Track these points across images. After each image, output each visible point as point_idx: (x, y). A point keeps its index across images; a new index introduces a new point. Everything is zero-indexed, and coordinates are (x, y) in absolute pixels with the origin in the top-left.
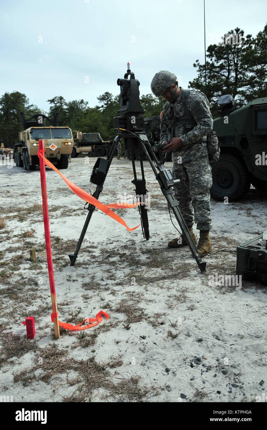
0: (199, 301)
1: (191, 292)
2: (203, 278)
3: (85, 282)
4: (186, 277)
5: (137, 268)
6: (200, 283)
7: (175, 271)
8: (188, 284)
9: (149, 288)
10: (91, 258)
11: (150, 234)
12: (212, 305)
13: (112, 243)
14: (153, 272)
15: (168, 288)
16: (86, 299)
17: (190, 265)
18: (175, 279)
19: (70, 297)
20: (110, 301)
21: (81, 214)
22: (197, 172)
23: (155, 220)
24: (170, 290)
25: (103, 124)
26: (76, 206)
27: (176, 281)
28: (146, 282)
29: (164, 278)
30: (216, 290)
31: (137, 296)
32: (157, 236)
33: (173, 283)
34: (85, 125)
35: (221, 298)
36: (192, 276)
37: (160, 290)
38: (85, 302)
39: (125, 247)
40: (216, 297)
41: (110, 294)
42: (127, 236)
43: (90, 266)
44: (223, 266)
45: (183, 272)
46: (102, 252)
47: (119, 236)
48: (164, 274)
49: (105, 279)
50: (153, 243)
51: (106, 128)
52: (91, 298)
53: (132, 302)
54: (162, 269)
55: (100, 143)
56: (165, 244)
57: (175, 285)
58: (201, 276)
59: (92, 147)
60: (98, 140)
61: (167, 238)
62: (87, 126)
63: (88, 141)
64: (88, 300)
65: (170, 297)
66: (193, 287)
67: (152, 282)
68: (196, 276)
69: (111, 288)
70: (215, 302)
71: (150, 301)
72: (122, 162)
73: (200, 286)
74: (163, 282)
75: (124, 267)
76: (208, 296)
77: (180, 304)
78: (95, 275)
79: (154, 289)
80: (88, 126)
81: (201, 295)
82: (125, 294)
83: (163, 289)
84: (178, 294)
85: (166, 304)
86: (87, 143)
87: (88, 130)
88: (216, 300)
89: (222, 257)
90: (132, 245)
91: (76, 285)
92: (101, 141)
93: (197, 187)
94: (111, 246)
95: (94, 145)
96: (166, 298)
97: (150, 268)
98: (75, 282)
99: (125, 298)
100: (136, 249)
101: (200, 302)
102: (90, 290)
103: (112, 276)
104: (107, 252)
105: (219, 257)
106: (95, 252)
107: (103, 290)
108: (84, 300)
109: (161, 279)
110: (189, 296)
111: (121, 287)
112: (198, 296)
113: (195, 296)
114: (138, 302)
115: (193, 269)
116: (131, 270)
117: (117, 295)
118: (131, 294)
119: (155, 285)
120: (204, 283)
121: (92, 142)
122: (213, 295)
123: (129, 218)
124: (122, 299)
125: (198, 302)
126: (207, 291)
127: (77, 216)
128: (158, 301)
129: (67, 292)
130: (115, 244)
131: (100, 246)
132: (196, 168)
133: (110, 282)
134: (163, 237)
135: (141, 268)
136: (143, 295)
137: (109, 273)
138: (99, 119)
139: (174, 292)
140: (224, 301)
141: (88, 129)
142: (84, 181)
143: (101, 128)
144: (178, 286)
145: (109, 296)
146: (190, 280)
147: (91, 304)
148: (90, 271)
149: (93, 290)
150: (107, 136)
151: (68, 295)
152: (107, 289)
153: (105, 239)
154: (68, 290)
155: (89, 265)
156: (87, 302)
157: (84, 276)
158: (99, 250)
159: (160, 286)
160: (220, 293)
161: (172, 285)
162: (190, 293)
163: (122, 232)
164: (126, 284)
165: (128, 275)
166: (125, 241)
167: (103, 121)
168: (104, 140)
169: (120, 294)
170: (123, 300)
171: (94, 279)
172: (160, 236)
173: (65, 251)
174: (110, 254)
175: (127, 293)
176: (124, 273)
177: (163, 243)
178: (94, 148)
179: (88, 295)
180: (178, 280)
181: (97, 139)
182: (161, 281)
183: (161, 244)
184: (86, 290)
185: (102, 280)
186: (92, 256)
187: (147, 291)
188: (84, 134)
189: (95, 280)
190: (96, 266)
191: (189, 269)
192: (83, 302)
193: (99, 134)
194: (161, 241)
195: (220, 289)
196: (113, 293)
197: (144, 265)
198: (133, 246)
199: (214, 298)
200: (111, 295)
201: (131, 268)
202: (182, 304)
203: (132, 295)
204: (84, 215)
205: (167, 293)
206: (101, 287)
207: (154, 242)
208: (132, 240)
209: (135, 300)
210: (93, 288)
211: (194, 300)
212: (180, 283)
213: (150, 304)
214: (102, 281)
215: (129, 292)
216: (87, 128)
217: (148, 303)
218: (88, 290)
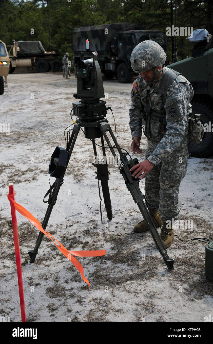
0: (167, 311)
1: (159, 298)
2: (171, 278)
3: (49, 287)
4: (153, 277)
5: (102, 263)
6: (168, 285)
7: (141, 268)
8: (155, 287)
9: (116, 292)
10: (51, 250)
11: (113, 212)
12: (181, 316)
13: (72, 226)
14: (119, 269)
15: (136, 292)
16: (52, 311)
17: (157, 259)
18: (142, 280)
19: (35, 309)
20: (77, 312)
21: (31, 179)
22: (170, 164)
23: (117, 189)
24: (138, 295)
25: (45, 28)
26: (24, 163)
27: (143, 282)
28: (113, 285)
29: (131, 278)
30: (184, 295)
31: (105, 304)
32: (120, 214)
33: (140, 284)
34: (20, 29)
35: (190, 306)
36: (159, 274)
37: (128, 296)
38: (51, 316)
39: (87, 232)
40: (184, 306)
41: (76, 302)
42: (88, 214)
43: (53, 262)
44: (192, 260)
45: (150, 269)
46: (62, 240)
47: (78, 214)
48: (130, 273)
49: (69, 281)
50: (116, 225)
51: (48, 34)
52: (57, 308)
53: (100, 313)
54: (128, 265)
55: (42, 55)
56: (129, 227)
57: (142, 287)
58: (169, 275)
59: (32, 60)
60: (39, 51)
61: (131, 218)
62: (23, 31)
63: (26, 52)
64: (54, 312)
65: (137, 305)
66: (161, 290)
67: (118, 284)
68: (163, 275)
69: (76, 294)
70: (184, 313)
71: (118, 311)
72: (71, 83)
73: (168, 289)
74: (129, 284)
75: (88, 262)
76: (176, 303)
77: (148, 315)
78: (59, 275)
79: (120, 293)
80: (25, 31)
81: (170, 302)
82: (92, 302)
83: (130, 294)
84: (146, 301)
85: (134, 315)
86: (25, 54)
87: (26, 37)
88: (184, 309)
89: (190, 247)
90: (94, 228)
91: (39, 291)
92: (43, 52)
93: (167, 180)
94: (71, 230)
95: (35, 58)
96: (134, 307)
97: (115, 264)
98: (38, 286)
99: (93, 307)
100: (98, 235)
101: (169, 313)
102: (55, 297)
103: (76, 276)
104: (68, 240)
105: (188, 247)
106: (54, 240)
107: (68, 297)
108: (51, 313)
109: (128, 280)
110: (157, 304)
111: (87, 291)
112: (167, 303)
113: (164, 304)
114: (106, 313)
115: (160, 264)
116: (95, 266)
117: (84, 303)
118: (98, 301)
119: (122, 289)
120: (171, 285)
121: (32, 54)
122: (182, 303)
123: (87, 185)
124: (90, 309)
125: (167, 313)
126: (175, 296)
127: (28, 182)
128: (126, 311)
129: (31, 302)
130: (75, 226)
131: (59, 230)
132: (171, 159)
133: (75, 285)
134: (127, 216)
135: (106, 264)
136: (111, 303)
137: (73, 272)
138: (39, 21)
139: (141, 298)
140: (193, 311)
141: (25, 35)
142: (28, 118)
143: (42, 34)
144: (145, 290)
145: (76, 305)
146: (157, 280)
147: (58, 318)
148: (53, 269)
149: (58, 298)
150: (51, 44)
151: (32, 306)
152: (72, 296)
153: (64, 220)
154: (31, 299)
155: (51, 260)
156: (53, 315)
157: (47, 277)
158: (58, 236)
159: (127, 290)
160: (189, 299)
161: (139, 288)
162: (158, 300)
163: (81, 208)
164: (92, 288)
165: (93, 274)
166: (86, 221)
167: (44, 24)
168: (47, 51)
169: (86, 302)
170: (91, 311)
171: (57, 281)
172: (123, 214)
173: (22, 241)
174: (72, 242)
175: (94, 300)
176: (89, 271)
177: (128, 224)
178: (35, 61)
179: (53, 304)
180: (146, 281)
181: (38, 49)
182: (128, 283)
183: (125, 226)
184: (50, 297)
185: (67, 282)
186: (52, 246)
187: (114, 296)
188: (21, 43)
189: (59, 283)
190: (58, 261)
191: (155, 265)
192: (50, 315)
193: (40, 42)
194: (125, 222)
195: (189, 294)
196: (80, 301)
197: (108, 260)
198: (95, 230)
199: (183, 307)
200: (78, 304)
201: (96, 263)
202: (150, 315)
203: (99, 303)
204: (36, 181)
205: (134, 299)
206: (66, 292)
207: (117, 223)
208: (94, 221)
209: (103, 310)
210: (58, 295)
211: (162, 310)
212: (147, 284)
213: (118, 315)
214: (66, 284)
215: (96, 299)
216: (24, 32)
217: (116, 313)
218: (53, 297)
